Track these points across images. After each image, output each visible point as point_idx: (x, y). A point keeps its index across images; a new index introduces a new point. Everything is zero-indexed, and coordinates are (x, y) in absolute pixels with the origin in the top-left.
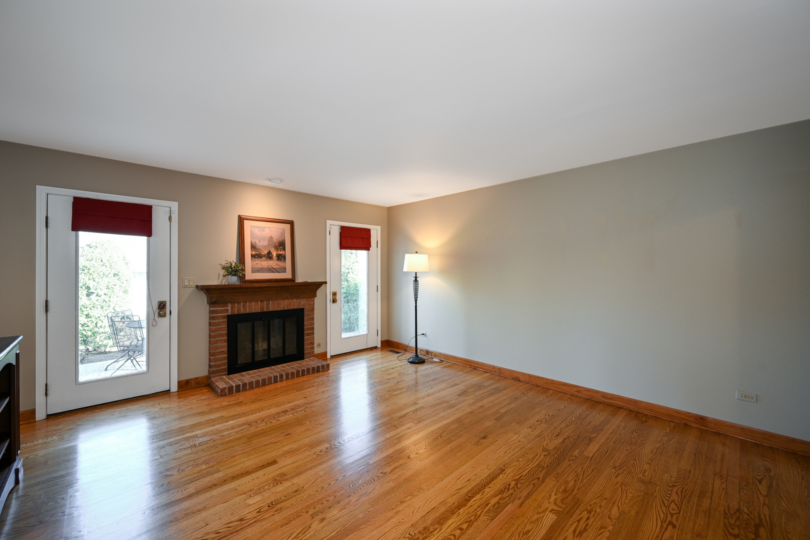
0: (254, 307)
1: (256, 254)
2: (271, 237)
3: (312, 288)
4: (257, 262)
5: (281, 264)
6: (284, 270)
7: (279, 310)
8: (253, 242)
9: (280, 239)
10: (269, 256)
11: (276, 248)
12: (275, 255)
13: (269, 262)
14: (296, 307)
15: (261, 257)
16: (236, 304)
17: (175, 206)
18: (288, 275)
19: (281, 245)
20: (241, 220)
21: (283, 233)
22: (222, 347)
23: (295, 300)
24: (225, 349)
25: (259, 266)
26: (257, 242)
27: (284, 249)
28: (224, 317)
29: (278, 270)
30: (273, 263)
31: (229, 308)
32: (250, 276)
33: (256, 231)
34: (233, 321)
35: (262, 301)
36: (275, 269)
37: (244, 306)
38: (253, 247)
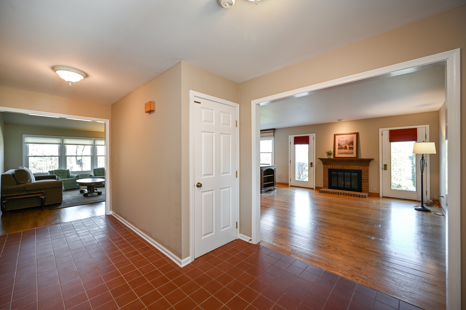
0: (338, 167)
1: (340, 148)
2: (347, 141)
3: (367, 162)
4: (341, 150)
5: (351, 151)
6: (352, 153)
7: (349, 169)
8: (339, 143)
9: (351, 141)
10: (346, 148)
11: (349, 145)
12: (348, 147)
13: (346, 150)
14: (357, 169)
15: (342, 149)
16: (331, 165)
17: (314, 135)
18: (354, 155)
19: (352, 143)
20: (335, 135)
21: (353, 138)
22: (327, 179)
23: (357, 166)
24: (328, 180)
25: (341, 152)
26: (341, 143)
27: (353, 145)
28: (327, 169)
29: (349, 153)
30: (347, 151)
31: (329, 166)
32: (337, 155)
33: (341, 139)
34: (330, 171)
35: (341, 165)
36: (348, 153)
37: (334, 166)
38: (339, 145)
